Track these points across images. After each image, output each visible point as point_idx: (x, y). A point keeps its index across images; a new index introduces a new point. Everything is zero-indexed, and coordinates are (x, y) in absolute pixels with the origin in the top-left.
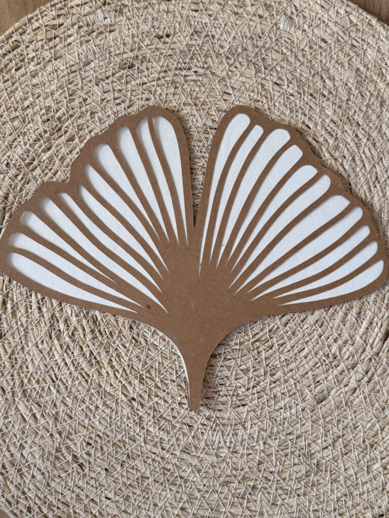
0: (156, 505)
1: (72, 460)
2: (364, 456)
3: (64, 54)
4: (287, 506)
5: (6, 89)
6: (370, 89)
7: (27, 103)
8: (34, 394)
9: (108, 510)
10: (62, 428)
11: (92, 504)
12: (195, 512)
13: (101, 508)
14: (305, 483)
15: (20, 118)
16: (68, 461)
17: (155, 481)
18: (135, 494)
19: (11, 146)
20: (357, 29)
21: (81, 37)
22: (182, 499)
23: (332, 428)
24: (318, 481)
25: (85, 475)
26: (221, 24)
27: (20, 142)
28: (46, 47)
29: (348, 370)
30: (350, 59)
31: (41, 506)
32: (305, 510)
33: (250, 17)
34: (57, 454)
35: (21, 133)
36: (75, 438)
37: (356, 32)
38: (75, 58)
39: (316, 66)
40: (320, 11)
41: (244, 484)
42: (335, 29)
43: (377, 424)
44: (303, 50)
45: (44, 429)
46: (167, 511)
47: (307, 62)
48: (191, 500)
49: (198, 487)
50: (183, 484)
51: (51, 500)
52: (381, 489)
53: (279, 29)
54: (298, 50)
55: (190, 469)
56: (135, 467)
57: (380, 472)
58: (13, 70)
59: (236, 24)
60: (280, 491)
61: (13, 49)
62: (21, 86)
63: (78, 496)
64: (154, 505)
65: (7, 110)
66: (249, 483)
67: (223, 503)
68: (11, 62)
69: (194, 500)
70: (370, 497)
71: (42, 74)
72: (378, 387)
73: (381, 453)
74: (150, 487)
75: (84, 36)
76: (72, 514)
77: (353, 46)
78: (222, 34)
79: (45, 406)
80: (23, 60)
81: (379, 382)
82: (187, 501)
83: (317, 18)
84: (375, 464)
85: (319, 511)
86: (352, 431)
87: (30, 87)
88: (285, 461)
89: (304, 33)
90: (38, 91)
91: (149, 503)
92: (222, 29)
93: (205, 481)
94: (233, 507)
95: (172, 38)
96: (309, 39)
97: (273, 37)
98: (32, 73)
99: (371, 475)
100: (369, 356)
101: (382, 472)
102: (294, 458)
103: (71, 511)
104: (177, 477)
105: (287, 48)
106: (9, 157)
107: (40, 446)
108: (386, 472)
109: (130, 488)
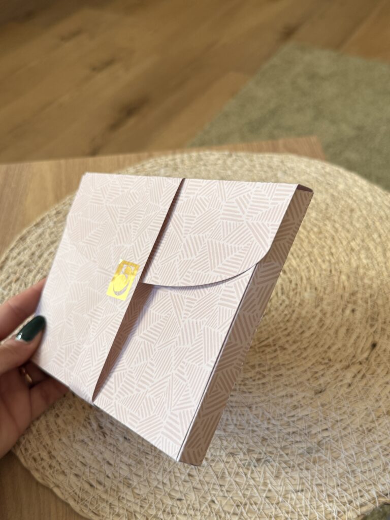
1: (97, 428)
9: (121, 472)
13: (115, 469)
16: (93, 429)
24: (319, 457)
25: (105, 441)
29: (342, 369)
41: (249, 456)
43: (372, 412)
66: (253, 455)
67: (228, 472)
70: (372, 475)
73: (379, 436)
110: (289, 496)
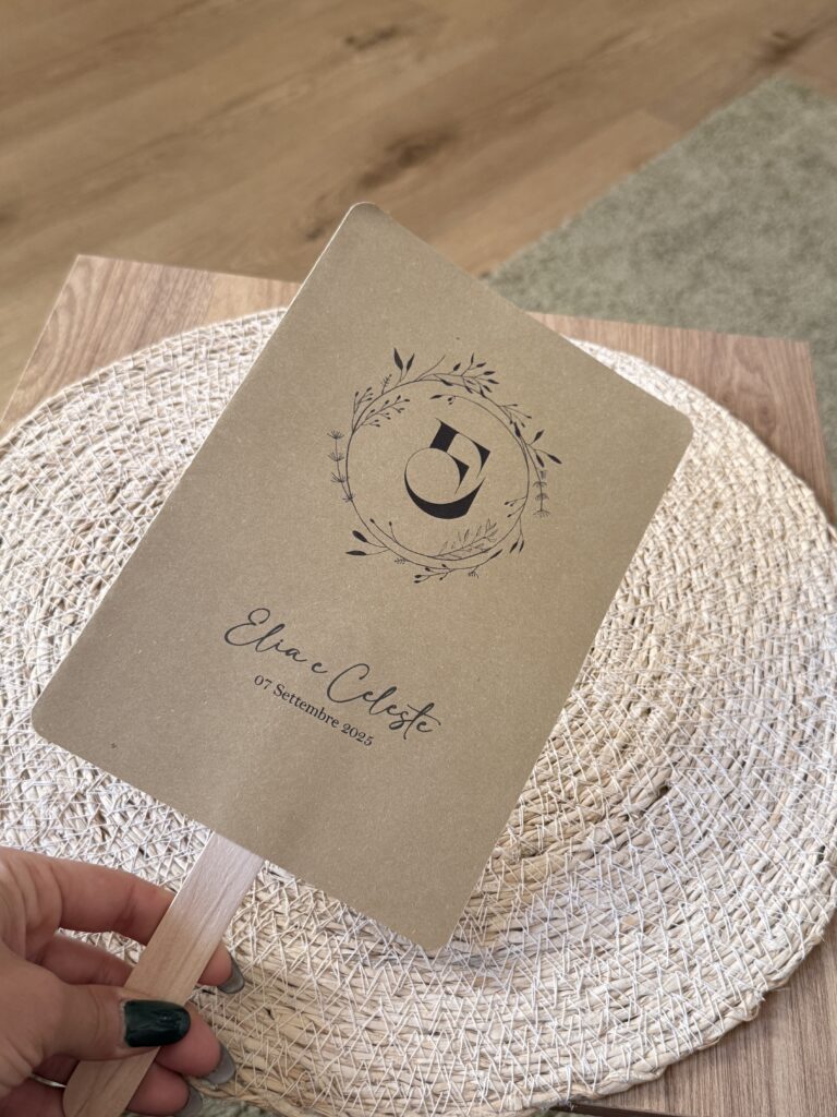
29: (586, 821)
43: (616, 920)
69: (265, 942)
70: (577, 1039)
72: (631, 862)
73: (614, 968)
81: (634, 856)
82: (253, 940)
84: (597, 984)
85: (476, 1033)
86: (570, 917)
99: (587, 1001)
100: (626, 812)
101: (608, 1002)
110: (410, 1037)
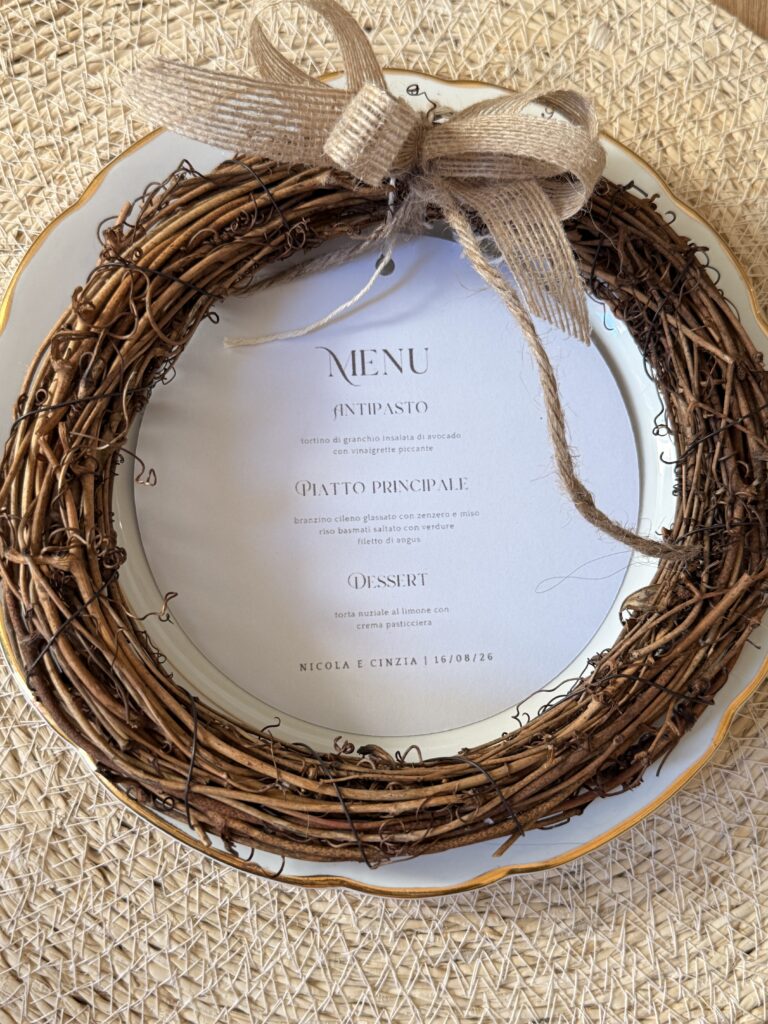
0: (255, 970)
1: (86, 857)
2: (696, 900)
3: (160, 38)
4: (531, 993)
5: (34, 90)
6: (750, 175)
7: (72, 122)
8: (20, 709)
9: (151, 973)
10: (71, 787)
11: (118, 956)
12: (338, 990)
13: (137, 966)
14: (572, 946)
15: (56, 148)
16: (76, 860)
17: (259, 916)
18: (215, 942)
19: (30, 199)
20: (732, 61)
21: (196, 9)
22: (313, 960)
23: (636, 835)
24: (599, 943)
25: (109, 893)
26: (473, 21)
27: (50, 194)
28: (125, 20)
30: (716, 116)
31: (8, 951)
32: (568, 1004)
33: (530, 14)
34: (54, 843)
35: (54, 178)
36: (97, 812)
37: (731, 67)
38: (180, 46)
39: (651, 120)
40: (665, 21)
41: (446, 939)
42: (692, 56)
44: (627, 88)
45: (32, 786)
46: (278, 984)
47: (635, 112)
48: (333, 965)
49: (349, 937)
50: (317, 928)
51: (30, 940)
52: (727, 971)
53: (584, 43)
54: (618, 87)
55: (336, 897)
56: (220, 884)
57: (727, 936)
58: (54, 54)
59: (503, 25)
60: (519, 960)
61: (58, 16)
62: (64, 87)
63: (89, 936)
64: (252, 969)
65: (32, 130)
66: (456, 937)
67: (397, 976)
68: (50, 39)
69: (338, 965)
70: (704, 986)
71: (110, 71)
73: (733, 894)
74: (247, 930)
75: (203, 8)
76: (74, 976)
77: (724, 92)
78: (473, 40)
79: (39, 736)
80: (75, 39)
82: (324, 965)
83: (658, 33)
84: (717, 917)
85: (597, 1008)
86: (675, 844)
87: (84, 91)
88: (534, 897)
89: (631, 58)
90: (99, 100)
91: (240, 963)
92: (474, 30)
93: (365, 924)
94: (419, 986)
95: (376, 35)
96: (640, 69)
97: (573, 57)
98: (91, 66)
99: (709, 940)
101: (731, 935)
102: (553, 891)
103: (72, 967)
104: (306, 911)
105: (597, 80)
106: (23, 221)
107: (19, 822)
108: (739, 936)
109: (203, 927)
